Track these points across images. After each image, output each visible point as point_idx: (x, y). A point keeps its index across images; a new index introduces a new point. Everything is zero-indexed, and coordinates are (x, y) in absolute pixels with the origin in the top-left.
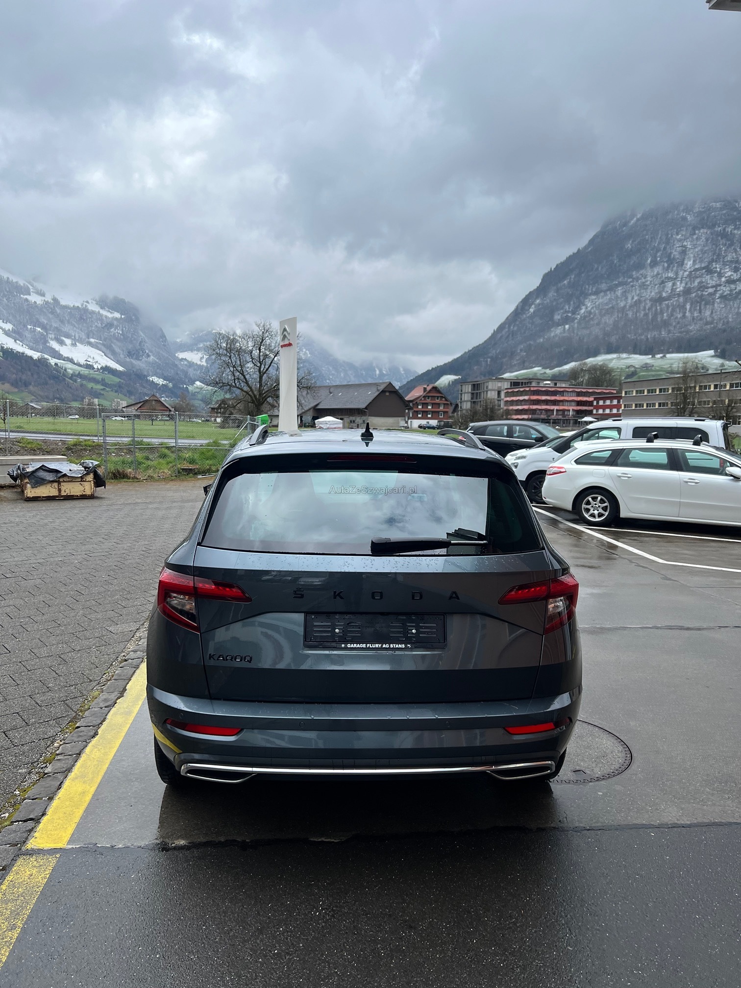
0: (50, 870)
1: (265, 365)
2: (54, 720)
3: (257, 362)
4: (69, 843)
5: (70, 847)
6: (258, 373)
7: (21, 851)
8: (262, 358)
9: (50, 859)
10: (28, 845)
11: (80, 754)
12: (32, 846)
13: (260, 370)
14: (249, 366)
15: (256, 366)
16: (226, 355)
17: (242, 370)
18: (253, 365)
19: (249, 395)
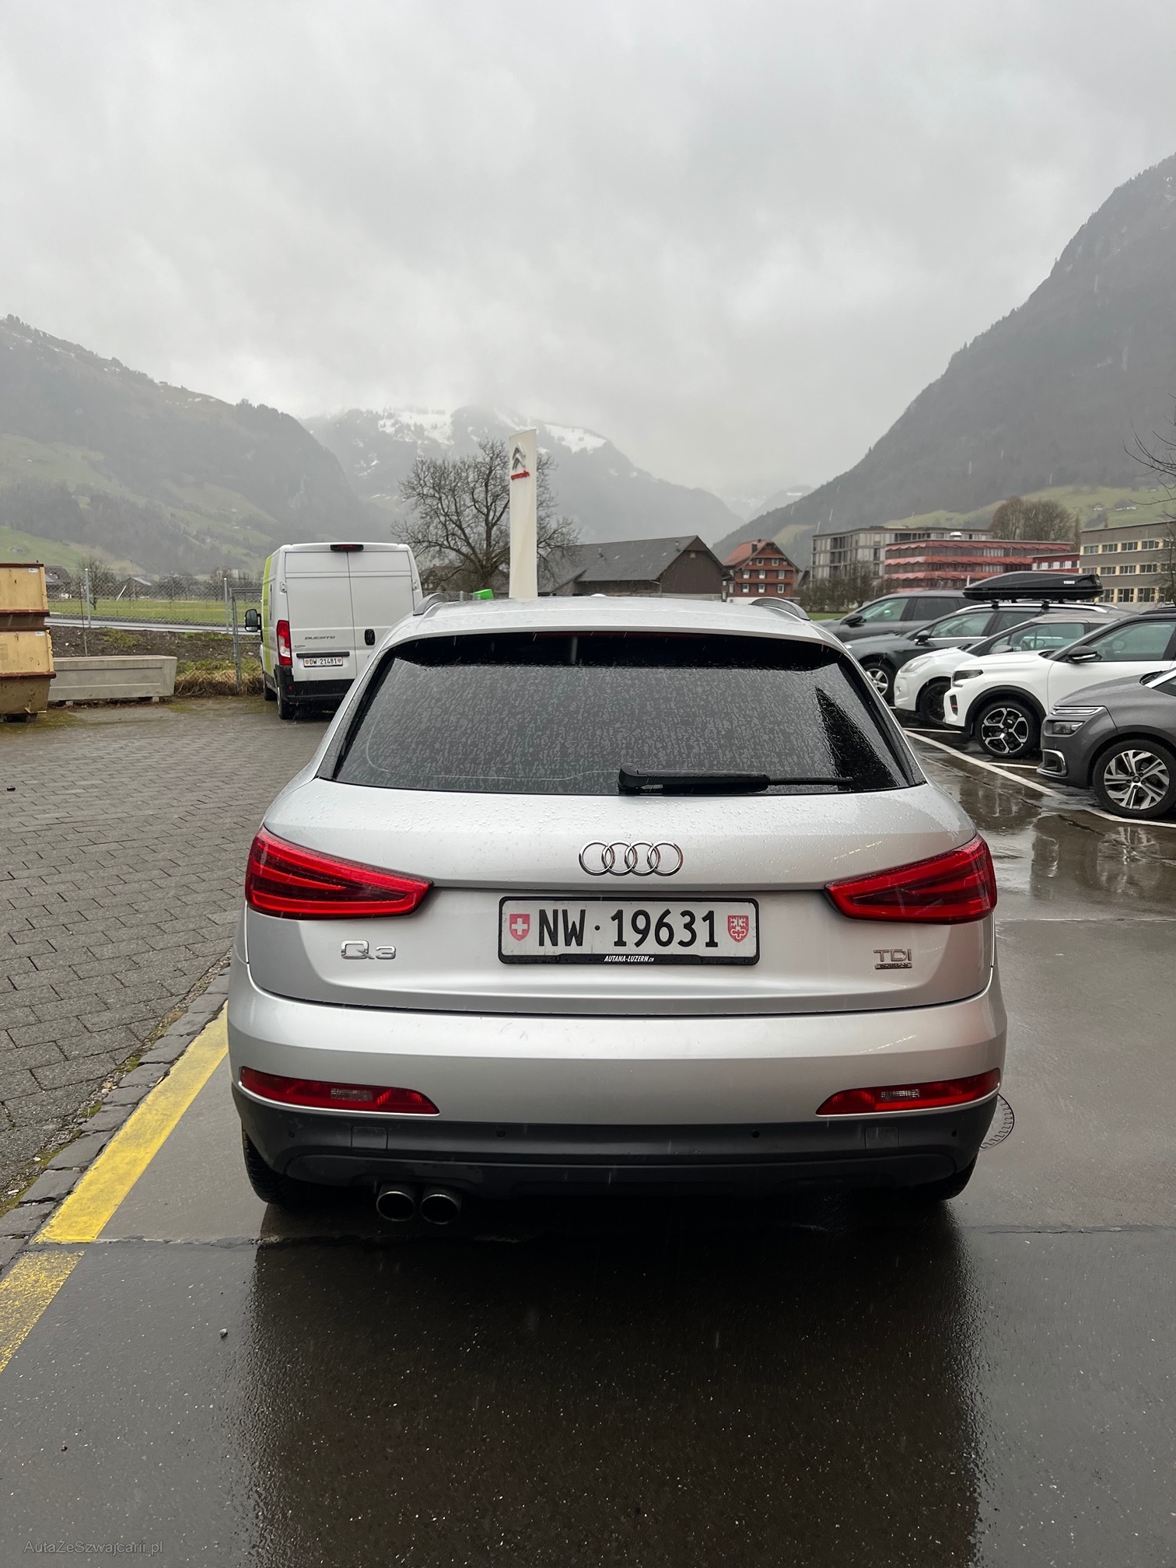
0: (66, 1274)
1: (495, 512)
2: (108, 1052)
3: (483, 507)
4: (101, 1234)
5: (102, 1241)
6: (484, 524)
7: (27, 1245)
8: (490, 501)
9: (69, 1259)
10: (38, 1237)
11: (138, 1104)
12: (45, 1238)
13: (487, 520)
14: (469, 513)
15: (481, 512)
16: (434, 496)
17: (459, 520)
18: (475, 511)
19: (472, 561)
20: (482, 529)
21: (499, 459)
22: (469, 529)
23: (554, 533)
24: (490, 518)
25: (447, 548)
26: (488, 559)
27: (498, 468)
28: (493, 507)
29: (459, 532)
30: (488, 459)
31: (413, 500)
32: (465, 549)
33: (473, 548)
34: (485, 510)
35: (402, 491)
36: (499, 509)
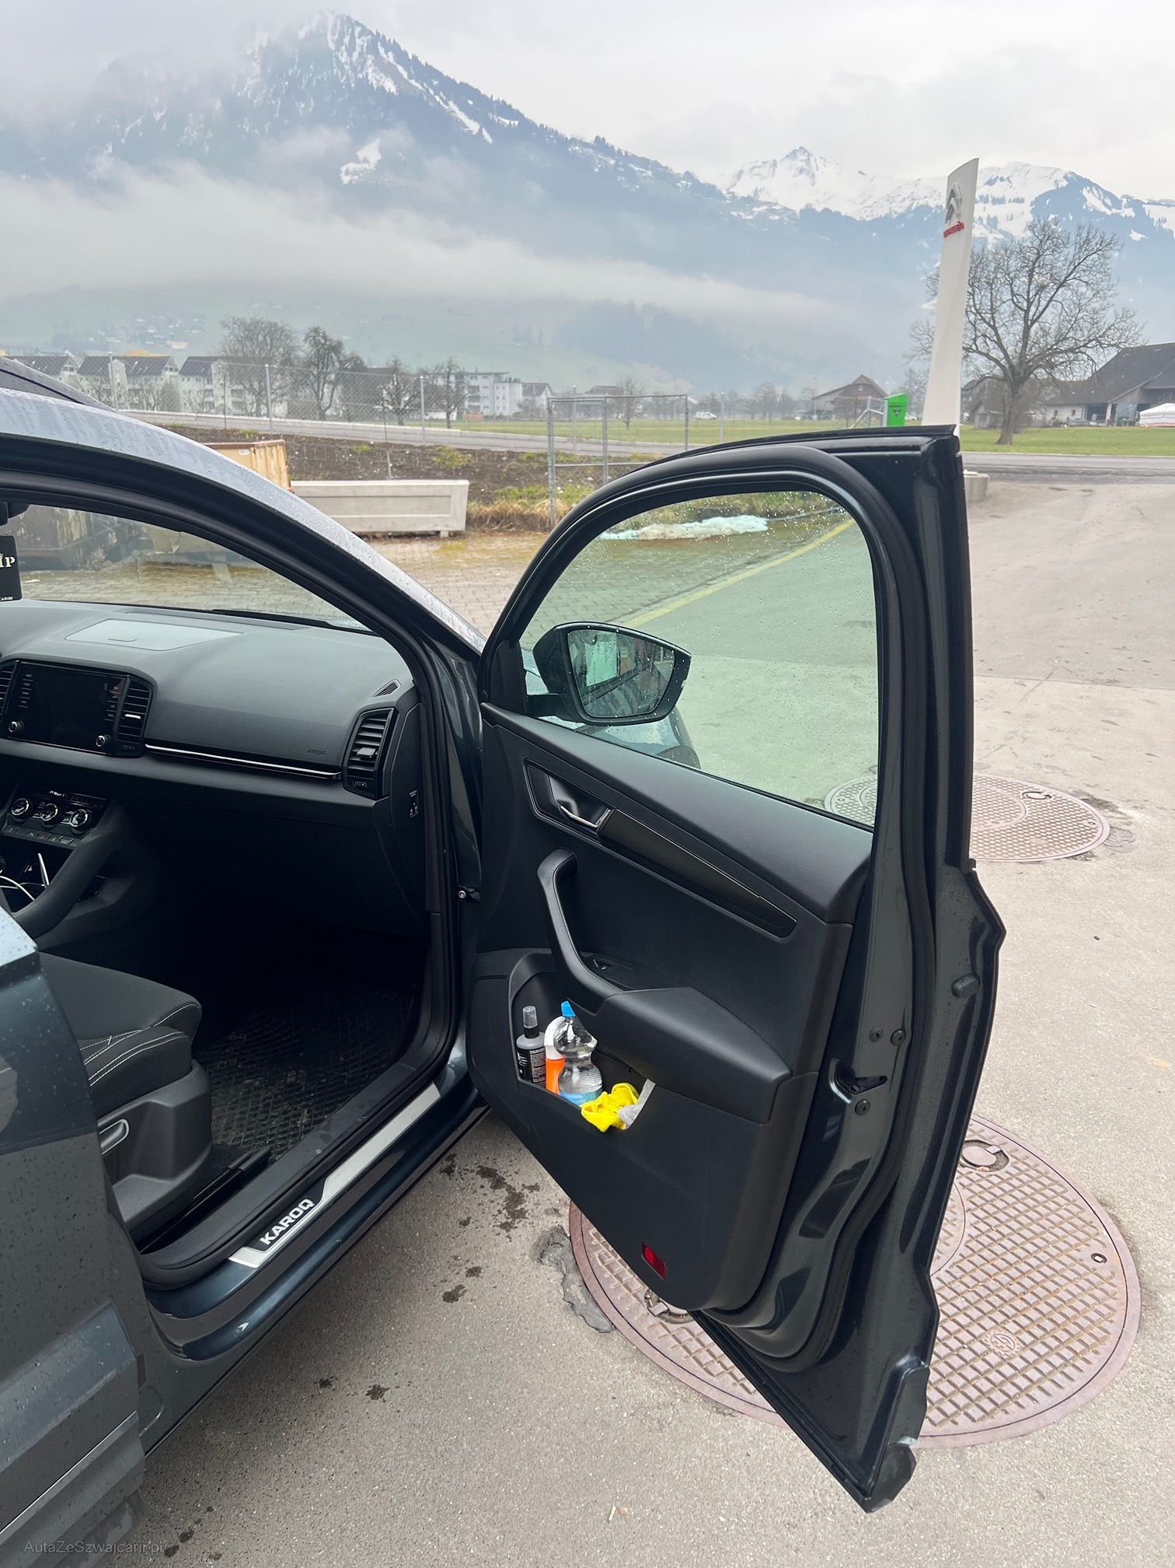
1: (1038, 307)
6: (1021, 322)
8: (1032, 294)
13: (1026, 319)
14: (1006, 309)
15: (1020, 308)
17: (993, 318)
18: (1013, 306)
19: (1002, 367)
20: (1019, 327)
21: (1049, 242)
22: (1003, 328)
23: (1110, 328)
24: (1031, 314)
25: (974, 351)
26: (1021, 363)
27: (1048, 252)
28: (1036, 302)
29: (990, 332)
30: (1036, 243)
32: (996, 353)
33: (1004, 351)
34: (1025, 304)
36: (1043, 303)
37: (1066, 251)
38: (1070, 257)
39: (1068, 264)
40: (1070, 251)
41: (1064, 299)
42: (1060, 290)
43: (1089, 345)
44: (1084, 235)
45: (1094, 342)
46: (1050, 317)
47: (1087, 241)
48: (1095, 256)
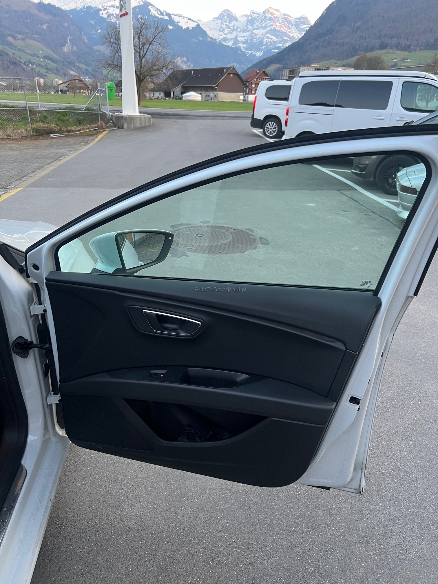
1: (143, 52)
3: (137, 48)
6: (138, 57)
8: (141, 46)
13: (140, 55)
15: (137, 51)
16: (116, 43)
21: (144, 26)
23: (170, 62)
24: (141, 54)
26: (141, 74)
27: (144, 30)
28: (142, 50)
30: (139, 26)
31: (106, 45)
35: (101, 39)
36: (145, 50)
37: (151, 30)
38: (152, 33)
39: (152, 35)
40: (152, 30)
41: (152, 50)
42: (151, 45)
43: (164, 68)
44: (156, 24)
45: (165, 67)
46: (148, 56)
47: (158, 27)
48: (161, 33)
